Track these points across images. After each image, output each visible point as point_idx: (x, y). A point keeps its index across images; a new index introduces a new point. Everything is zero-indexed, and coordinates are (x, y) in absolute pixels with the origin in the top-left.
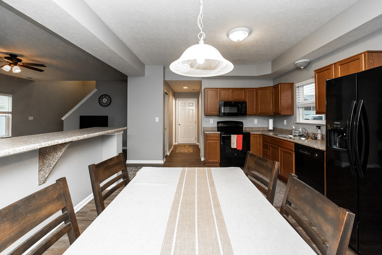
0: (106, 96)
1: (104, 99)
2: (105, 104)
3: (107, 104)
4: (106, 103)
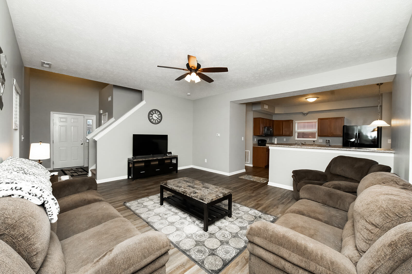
0: (157, 112)
1: (154, 115)
2: (155, 121)
3: (158, 121)
4: (157, 119)
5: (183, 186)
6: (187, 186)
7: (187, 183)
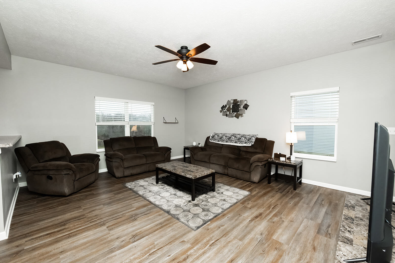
5: (192, 167)
6: (189, 167)
7: (189, 170)
